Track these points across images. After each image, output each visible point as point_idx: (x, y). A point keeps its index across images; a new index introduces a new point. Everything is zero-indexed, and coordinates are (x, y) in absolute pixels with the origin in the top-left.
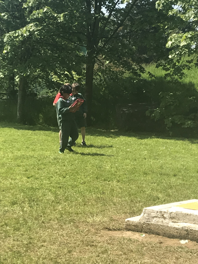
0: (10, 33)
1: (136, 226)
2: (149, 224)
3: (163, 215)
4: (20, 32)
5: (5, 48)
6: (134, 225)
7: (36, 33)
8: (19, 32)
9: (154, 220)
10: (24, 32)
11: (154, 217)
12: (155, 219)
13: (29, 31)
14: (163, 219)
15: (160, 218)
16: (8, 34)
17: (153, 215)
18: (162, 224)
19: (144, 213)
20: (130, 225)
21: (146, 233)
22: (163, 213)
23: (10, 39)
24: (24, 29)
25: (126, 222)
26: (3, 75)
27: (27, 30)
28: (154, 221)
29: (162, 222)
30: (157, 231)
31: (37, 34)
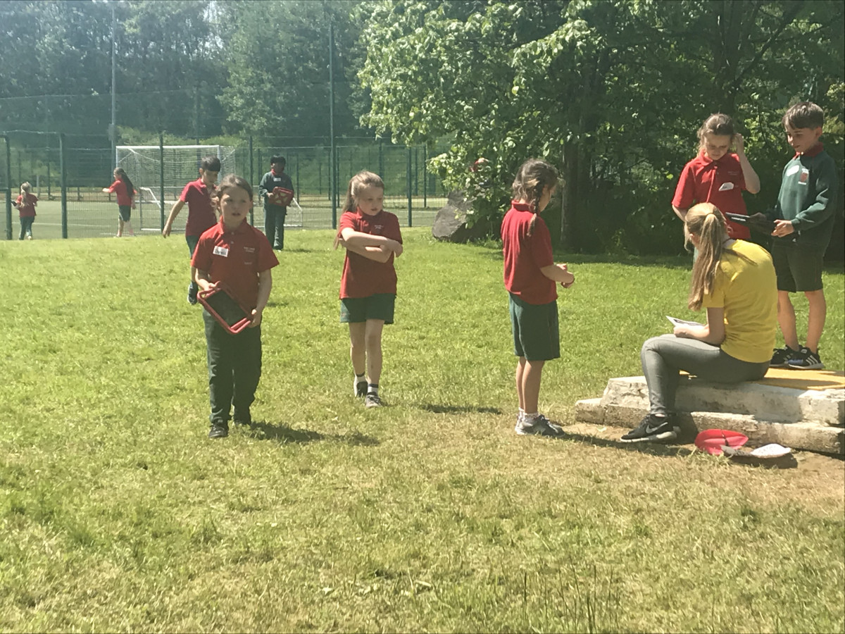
0: (523, 46)
1: (593, 413)
2: (614, 408)
3: (639, 390)
4: (544, 46)
5: (514, 82)
6: (590, 412)
7: (579, 43)
8: (542, 44)
9: (623, 400)
10: (552, 42)
11: (624, 395)
12: (626, 397)
13: (563, 42)
14: (639, 398)
15: (634, 395)
16: (519, 51)
17: (624, 390)
18: (636, 407)
19: (610, 389)
20: (583, 412)
21: (610, 424)
22: (640, 387)
23: (522, 61)
24: (554, 36)
25: (577, 407)
26: (514, 142)
27: (558, 39)
28: (623, 403)
29: (638, 403)
30: (627, 420)
31: (581, 46)
